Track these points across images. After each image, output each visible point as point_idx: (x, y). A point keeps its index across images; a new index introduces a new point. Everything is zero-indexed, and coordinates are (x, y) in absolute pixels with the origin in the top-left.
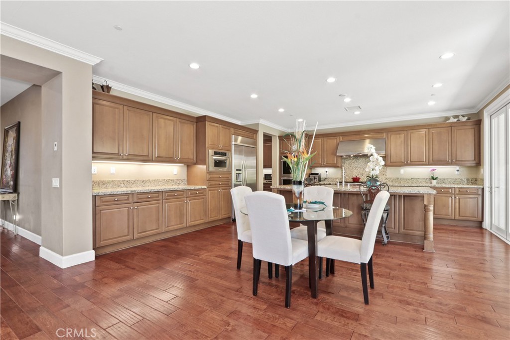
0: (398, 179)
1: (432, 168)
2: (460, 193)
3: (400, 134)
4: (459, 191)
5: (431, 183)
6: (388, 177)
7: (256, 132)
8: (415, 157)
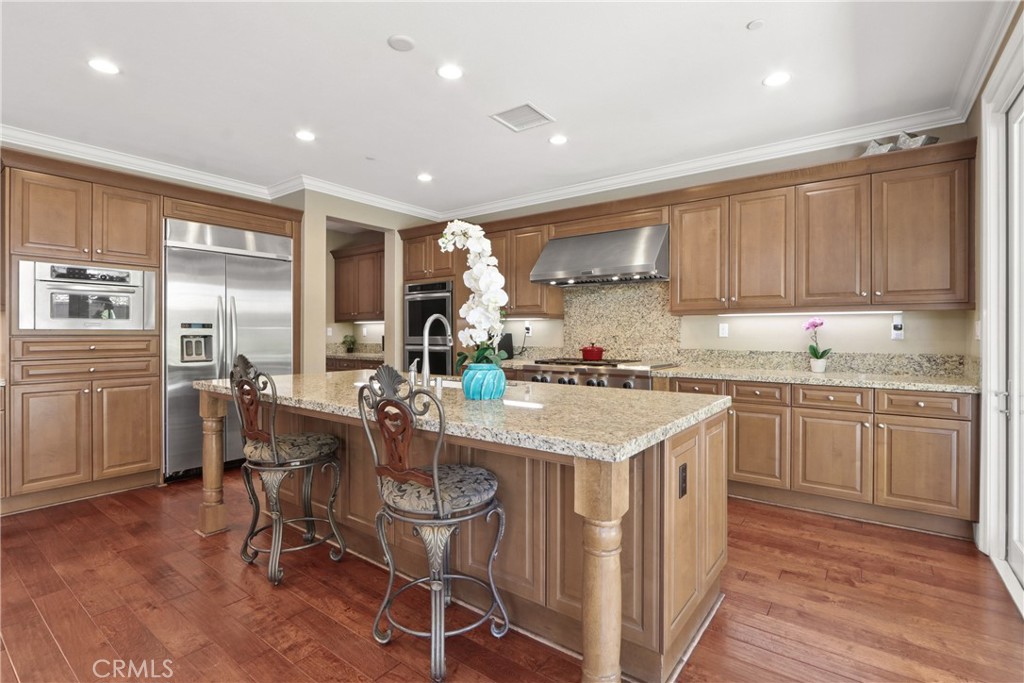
0: (712, 352)
1: (811, 320)
2: (893, 410)
3: (708, 208)
4: (891, 402)
5: (809, 369)
6: (684, 345)
7: (296, 215)
8: (753, 283)
